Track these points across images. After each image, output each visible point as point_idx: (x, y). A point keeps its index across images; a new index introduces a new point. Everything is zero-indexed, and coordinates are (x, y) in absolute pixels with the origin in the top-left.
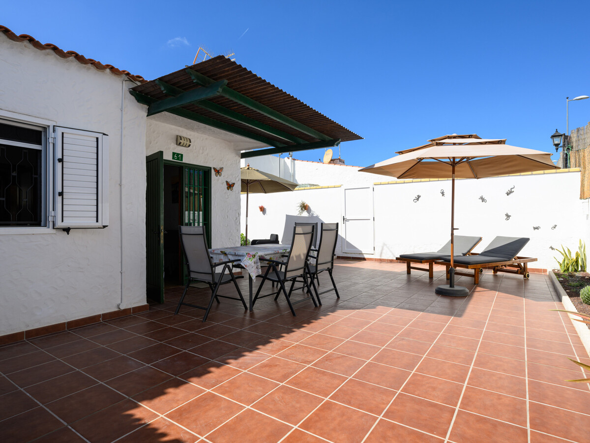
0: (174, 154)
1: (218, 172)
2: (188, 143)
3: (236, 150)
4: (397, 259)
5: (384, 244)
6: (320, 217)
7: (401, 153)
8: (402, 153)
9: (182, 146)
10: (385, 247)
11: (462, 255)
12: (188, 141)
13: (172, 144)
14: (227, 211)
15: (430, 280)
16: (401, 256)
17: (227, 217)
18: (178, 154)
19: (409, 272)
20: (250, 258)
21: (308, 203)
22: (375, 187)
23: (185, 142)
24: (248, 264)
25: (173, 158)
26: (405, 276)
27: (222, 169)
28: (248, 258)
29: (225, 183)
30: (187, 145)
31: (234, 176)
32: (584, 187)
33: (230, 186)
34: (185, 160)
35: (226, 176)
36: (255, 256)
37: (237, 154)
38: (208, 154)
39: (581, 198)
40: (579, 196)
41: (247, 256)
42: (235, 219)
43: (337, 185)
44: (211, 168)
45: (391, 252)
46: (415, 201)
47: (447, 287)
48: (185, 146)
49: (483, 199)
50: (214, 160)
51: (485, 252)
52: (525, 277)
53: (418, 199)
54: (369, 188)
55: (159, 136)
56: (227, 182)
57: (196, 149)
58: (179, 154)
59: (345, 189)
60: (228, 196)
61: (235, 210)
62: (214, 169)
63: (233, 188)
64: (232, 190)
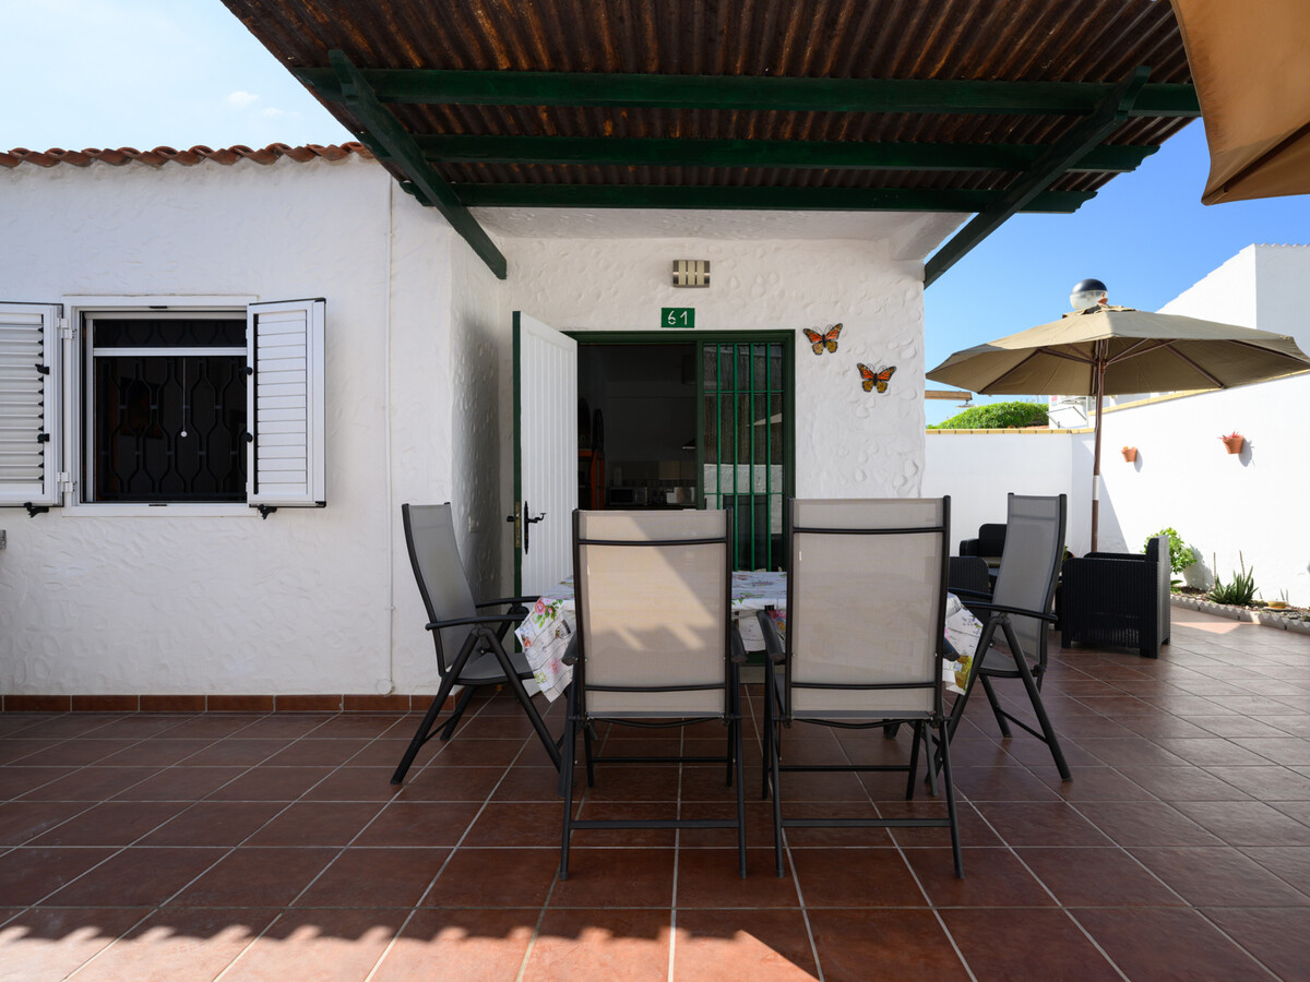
0: (665, 312)
1: (825, 339)
2: (701, 274)
3: (900, 261)
9: (687, 285)
12: (700, 268)
13: (661, 287)
14: (861, 458)
17: (865, 477)
18: (678, 312)
20: (539, 617)
23: (691, 274)
25: (665, 323)
27: (838, 329)
30: (701, 281)
31: (891, 347)
33: (875, 378)
34: (702, 323)
35: (856, 350)
37: (908, 273)
38: (782, 294)
42: (899, 482)
44: (793, 332)
48: (696, 285)
50: (806, 306)
55: (622, 275)
58: (683, 310)
60: (867, 409)
61: (900, 454)
62: (808, 332)
63: (889, 383)
64: (882, 389)
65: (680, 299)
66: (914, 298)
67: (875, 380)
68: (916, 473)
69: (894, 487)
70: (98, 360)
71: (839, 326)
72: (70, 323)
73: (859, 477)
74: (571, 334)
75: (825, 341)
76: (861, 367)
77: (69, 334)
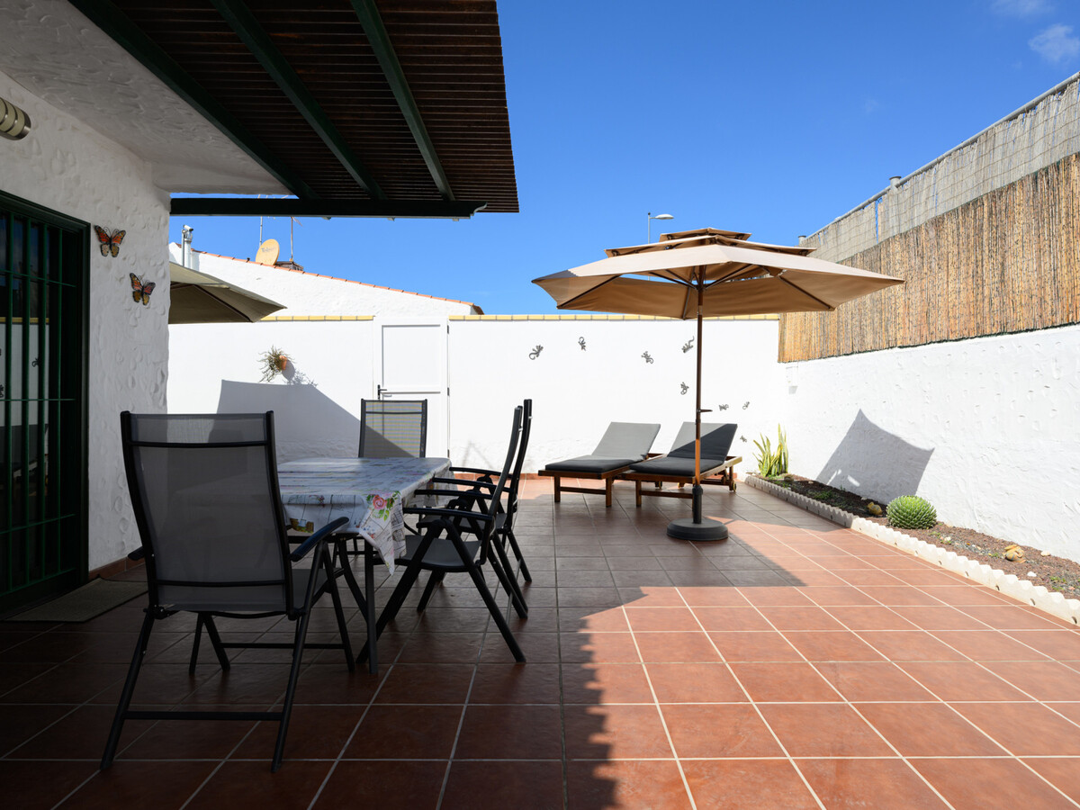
1: (111, 242)
3: (159, 188)
4: (541, 473)
5: (471, 444)
6: (317, 387)
7: (616, 253)
8: (618, 255)
10: (472, 450)
11: (642, 458)
12: (21, 120)
14: (132, 367)
15: (607, 510)
16: (547, 467)
17: (133, 382)
19: (557, 499)
20: (382, 512)
21: (288, 352)
22: (451, 324)
23: (9, 119)
24: (377, 530)
26: (551, 507)
27: (120, 235)
28: (377, 511)
29: (128, 281)
30: (15, 132)
31: (152, 263)
32: (784, 344)
33: (142, 292)
35: (131, 258)
36: (392, 501)
37: (161, 199)
39: (779, 361)
40: (777, 358)
41: (372, 506)
42: (152, 390)
43: (361, 315)
44: (88, 225)
45: (484, 458)
46: (532, 356)
47: (688, 522)
49: (647, 358)
50: (96, 201)
51: (676, 451)
52: (731, 488)
53: (537, 354)
54: (439, 326)
56: (132, 276)
57: (39, 153)
59: (383, 326)
60: (136, 319)
61: (154, 363)
62: (99, 230)
63: (150, 297)
64: (146, 302)
71: (123, 233)
75: (111, 244)
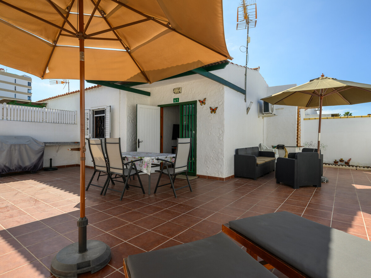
0: (174, 99)
13: (172, 94)
14: (210, 129)
25: (174, 101)
31: (217, 102)
34: (180, 101)
35: (209, 104)
38: (195, 92)
44: (196, 101)
48: (178, 93)
50: (199, 95)
55: (167, 93)
56: (210, 107)
58: (177, 98)
60: (211, 118)
61: (219, 128)
62: (199, 101)
63: (216, 111)
64: (215, 113)
65: (176, 96)
66: (222, 89)
67: (213, 110)
68: (222, 133)
69: (217, 136)
70: (95, 117)
71: (205, 99)
72: (91, 112)
73: (210, 134)
74: (159, 106)
75: (203, 102)
76: (210, 108)
77: (91, 114)
